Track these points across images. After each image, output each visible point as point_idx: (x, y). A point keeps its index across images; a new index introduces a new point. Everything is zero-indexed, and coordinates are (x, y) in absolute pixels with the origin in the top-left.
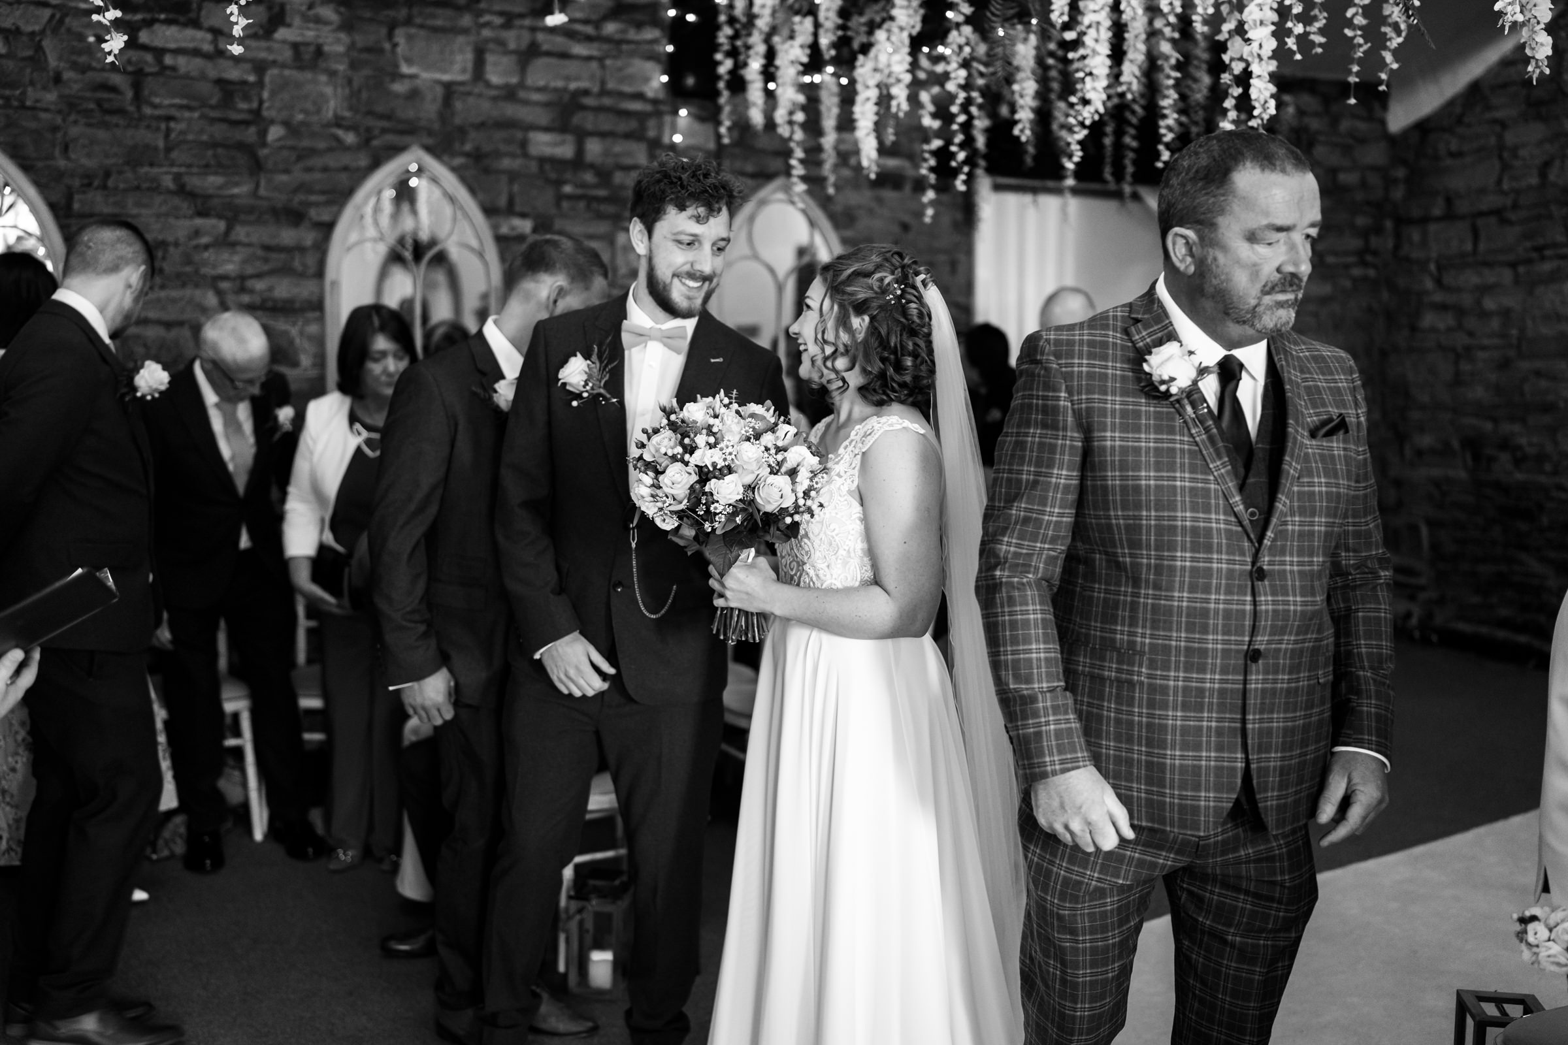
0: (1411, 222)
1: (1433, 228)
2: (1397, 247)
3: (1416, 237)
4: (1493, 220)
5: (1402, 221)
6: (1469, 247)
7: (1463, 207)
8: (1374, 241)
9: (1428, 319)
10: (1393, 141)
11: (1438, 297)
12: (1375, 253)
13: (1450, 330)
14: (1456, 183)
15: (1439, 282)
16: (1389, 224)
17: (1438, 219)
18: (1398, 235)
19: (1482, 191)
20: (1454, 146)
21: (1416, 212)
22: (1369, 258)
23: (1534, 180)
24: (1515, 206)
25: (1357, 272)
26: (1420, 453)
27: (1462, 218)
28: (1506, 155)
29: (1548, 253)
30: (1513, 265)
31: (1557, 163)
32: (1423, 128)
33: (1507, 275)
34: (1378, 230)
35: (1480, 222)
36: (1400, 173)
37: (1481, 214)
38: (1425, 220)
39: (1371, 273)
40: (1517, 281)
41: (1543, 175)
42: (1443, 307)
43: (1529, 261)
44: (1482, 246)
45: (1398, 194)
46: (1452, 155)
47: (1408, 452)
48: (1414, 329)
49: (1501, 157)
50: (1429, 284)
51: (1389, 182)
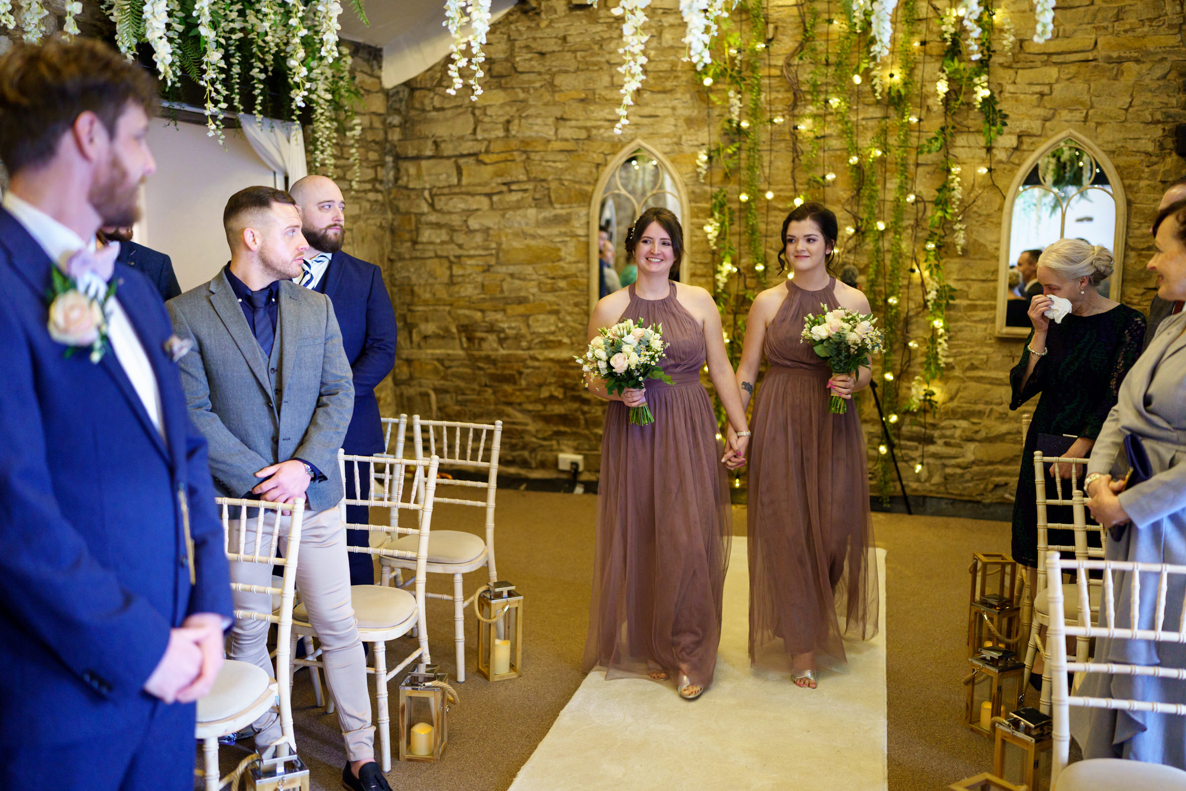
0: (407, 158)
1: (424, 164)
2: (397, 179)
3: (412, 170)
4: (471, 160)
5: (398, 158)
6: (455, 181)
7: (448, 149)
8: (381, 173)
9: (426, 235)
10: (387, 94)
11: (433, 218)
12: (381, 182)
13: (443, 243)
14: (441, 130)
15: (432, 205)
16: (389, 159)
17: (430, 158)
18: (397, 170)
19: (461, 138)
20: (437, 104)
21: (411, 152)
22: (378, 186)
23: (501, 133)
24: (487, 152)
25: (372, 196)
26: (425, 337)
27: (448, 158)
28: (477, 112)
29: (514, 187)
30: (489, 195)
31: (516, 122)
32: (410, 86)
33: (485, 202)
34: (383, 164)
35: (461, 161)
36: (396, 120)
37: (462, 156)
38: (417, 158)
39: (380, 197)
40: (492, 207)
41: (507, 130)
42: (438, 226)
43: (501, 193)
44: (465, 181)
45: (395, 136)
46: (435, 109)
47: (416, 338)
48: (415, 243)
49: (473, 114)
50: (425, 208)
51: (387, 127)
